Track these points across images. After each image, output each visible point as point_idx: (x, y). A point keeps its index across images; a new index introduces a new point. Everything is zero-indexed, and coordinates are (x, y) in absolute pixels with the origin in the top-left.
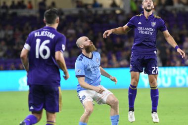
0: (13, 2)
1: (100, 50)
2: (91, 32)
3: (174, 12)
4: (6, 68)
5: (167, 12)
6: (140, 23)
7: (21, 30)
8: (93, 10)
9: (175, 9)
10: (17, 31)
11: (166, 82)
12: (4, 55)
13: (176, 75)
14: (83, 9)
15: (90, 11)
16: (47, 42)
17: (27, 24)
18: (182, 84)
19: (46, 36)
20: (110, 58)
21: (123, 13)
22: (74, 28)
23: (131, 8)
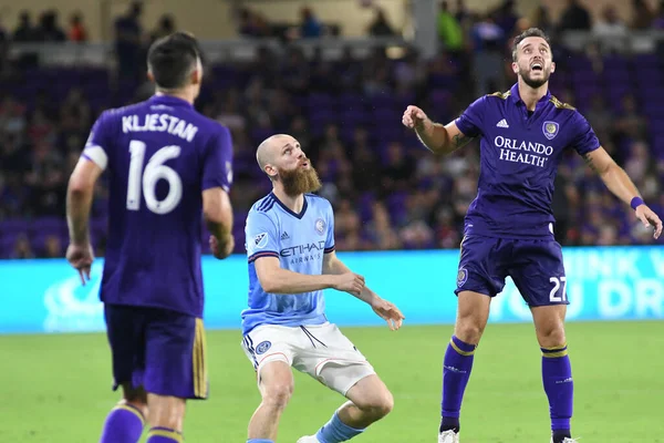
0: (25, 18)
1: (330, 189)
3: (591, 53)
6: (503, 124)
7: (53, 115)
8: (308, 48)
9: (599, 44)
10: (40, 121)
13: (600, 278)
14: (273, 44)
15: (297, 52)
17: (74, 96)
18: (622, 309)
19: (166, 132)
20: (366, 217)
21: (411, 55)
22: (242, 110)
23: (442, 37)
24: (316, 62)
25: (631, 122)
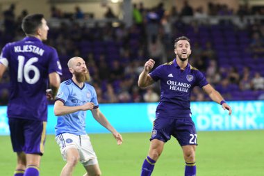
5: (184, 25)
6: (171, 75)
16: (35, 59)
19: (32, 53)
21: (122, 26)
23: (134, 18)
24: (84, 29)
25: (209, 53)
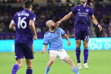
2: (55, 17)
3: (103, 5)
4: (5, 38)
5: (99, 5)
6: (79, 10)
8: (56, 4)
9: (104, 4)
10: (11, 16)
11: (99, 46)
12: (3, 31)
13: (105, 42)
14: (50, 4)
15: (54, 5)
19: (24, 15)
21: (73, 5)
22: (45, 15)
